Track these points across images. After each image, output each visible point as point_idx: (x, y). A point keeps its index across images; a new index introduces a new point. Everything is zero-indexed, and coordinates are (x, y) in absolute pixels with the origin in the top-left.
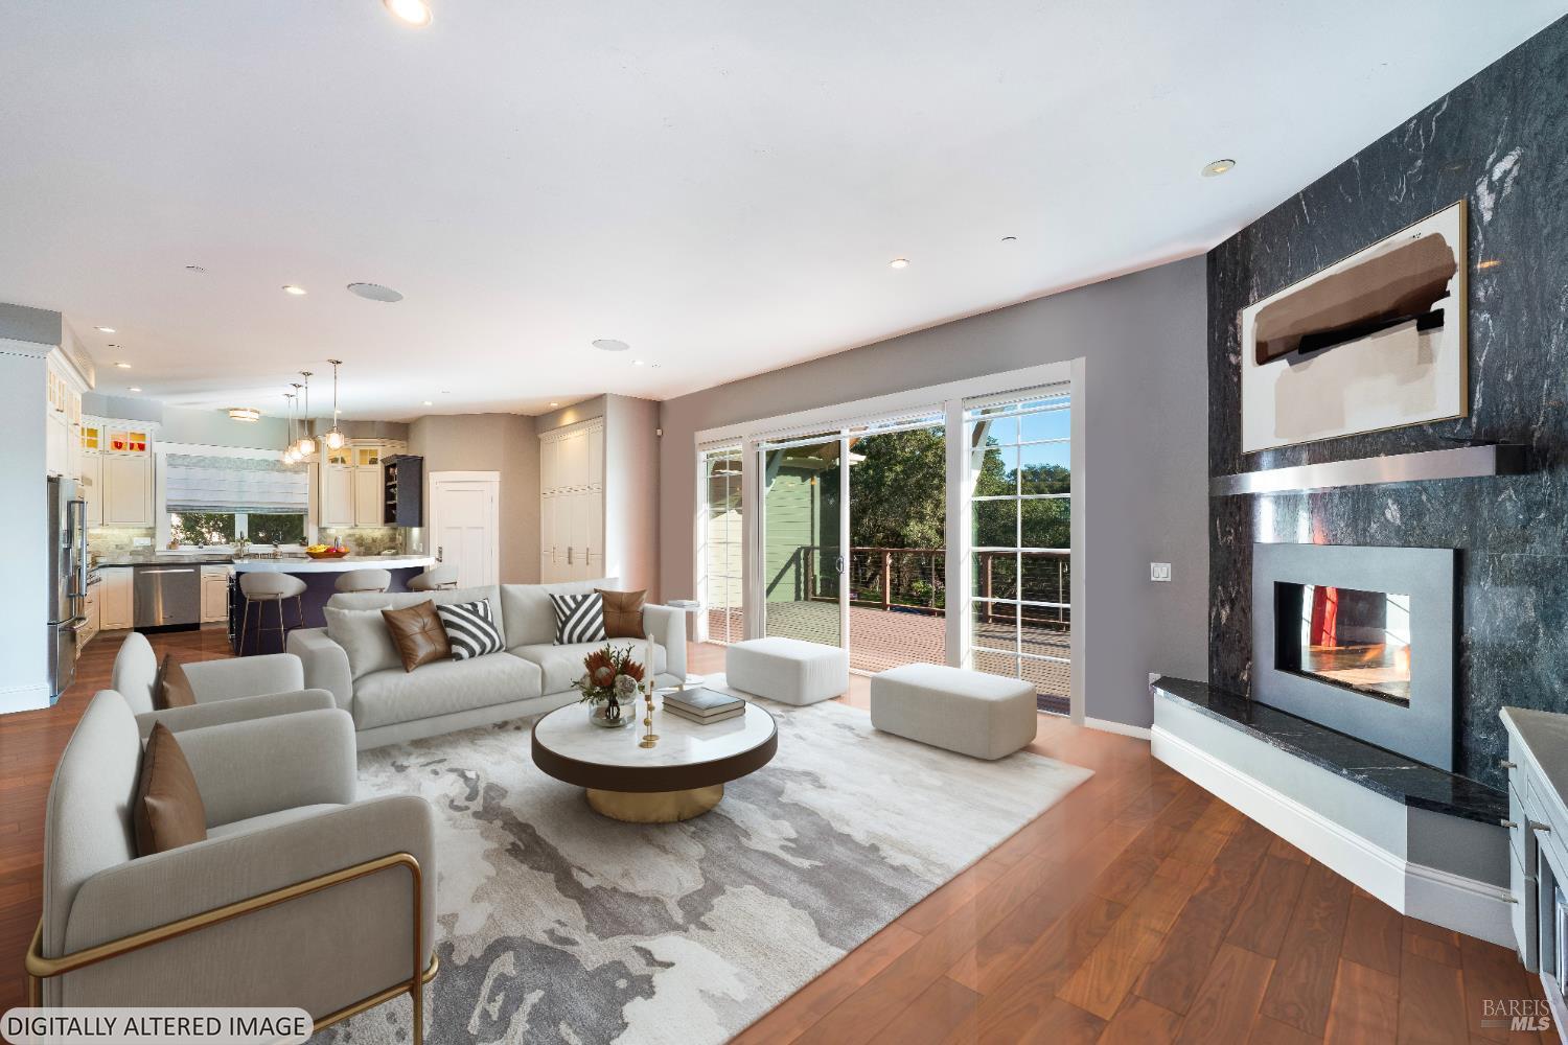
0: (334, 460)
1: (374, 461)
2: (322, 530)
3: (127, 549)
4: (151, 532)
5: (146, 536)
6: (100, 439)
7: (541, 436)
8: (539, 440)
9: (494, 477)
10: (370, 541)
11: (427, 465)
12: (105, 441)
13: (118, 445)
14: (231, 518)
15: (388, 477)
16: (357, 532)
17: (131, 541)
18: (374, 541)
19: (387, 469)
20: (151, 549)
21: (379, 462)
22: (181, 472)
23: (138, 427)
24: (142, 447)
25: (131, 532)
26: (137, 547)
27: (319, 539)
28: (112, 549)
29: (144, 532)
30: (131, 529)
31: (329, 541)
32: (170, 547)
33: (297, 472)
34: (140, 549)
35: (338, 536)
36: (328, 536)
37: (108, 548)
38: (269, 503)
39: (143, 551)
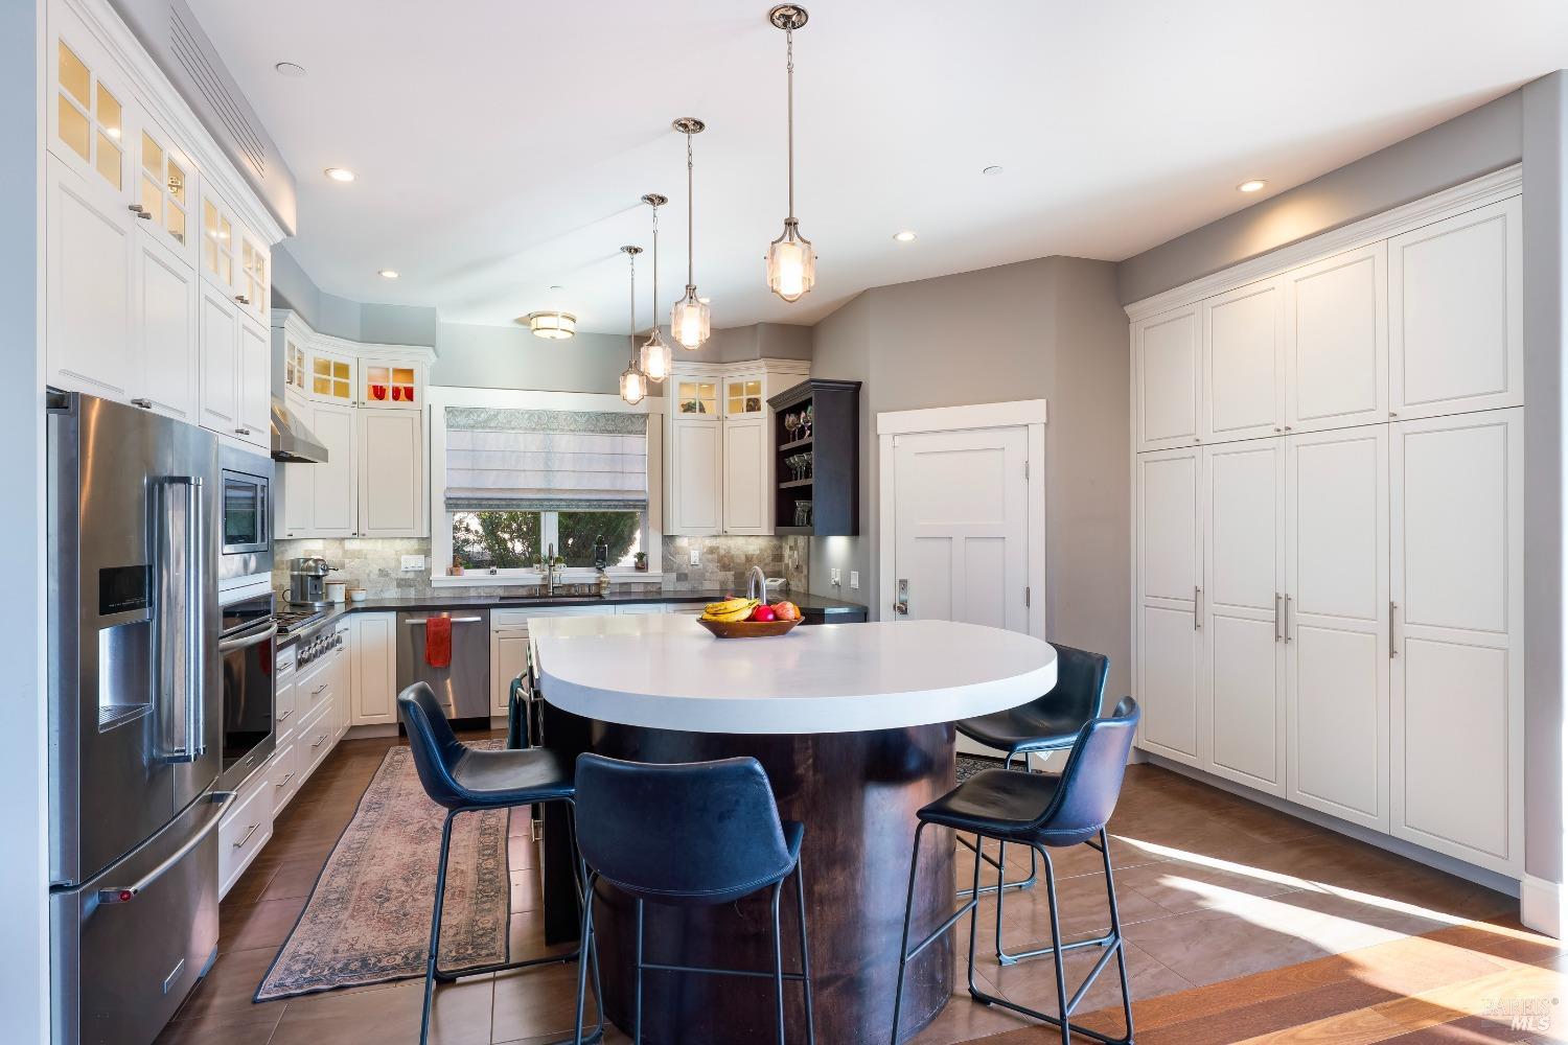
0: (689, 408)
1: (753, 405)
2: (668, 539)
3: (393, 575)
4: (425, 546)
5: (418, 552)
6: (352, 381)
7: (1129, 309)
8: (1127, 320)
9: (1034, 411)
10: (743, 558)
11: (872, 397)
12: (359, 386)
13: (379, 393)
14: (536, 517)
15: (782, 434)
16: (723, 544)
17: (399, 561)
18: (749, 559)
19: (780, 417)
20: (425, 575)
21: (764, 405)
22: (465, 439)
23: (404, 357)
24: (409, 394)
25: (399, 545)
26: (407, 572)
27: (664, 558)
28: (374, 576)
29: (416, 547)
30: (398, 541)
31: (678, 560)
32: (451, 573)
33: (630, 432)
34: (410, 576)
35: (692, 552)
36: (677, 552)
37: (369, 575)
38: (590, 491)
39: (413, 580)
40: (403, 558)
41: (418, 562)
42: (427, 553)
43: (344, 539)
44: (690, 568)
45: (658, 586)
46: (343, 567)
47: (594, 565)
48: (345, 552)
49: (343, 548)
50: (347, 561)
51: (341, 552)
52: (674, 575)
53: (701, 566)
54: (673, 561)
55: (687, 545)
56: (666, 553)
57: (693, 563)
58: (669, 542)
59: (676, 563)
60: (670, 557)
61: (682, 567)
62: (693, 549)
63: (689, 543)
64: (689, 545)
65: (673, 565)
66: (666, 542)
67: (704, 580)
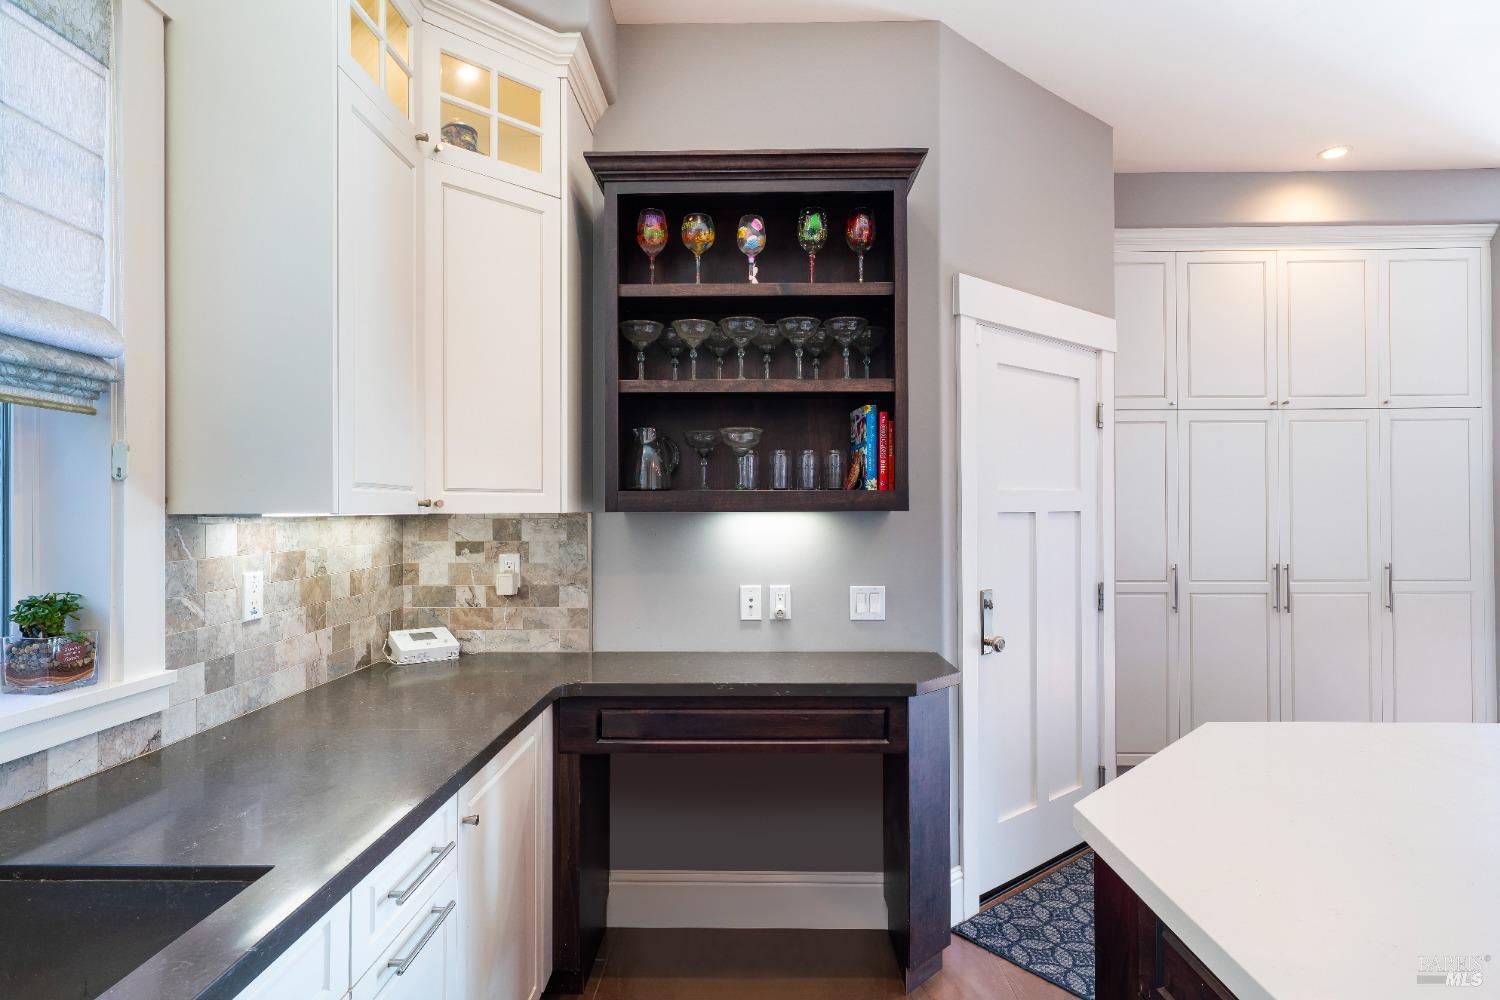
27: (172, 609)
31: (212, 610)
35: (247, 578)
36: (208, 581)
44: (240, 633)
45: (152, 730)
52: (198, 674)
53: (266, 623)
54: (196, 616)
55: (234, 553)
56: (176, 589)
57: (248, 617)
58: (183, 544)
59: (203, 623)
60: (186, 602)
61: (220, 637)
62: (251, 567)
63: (239, 545)
64: (240, 553)
65: (194, 633)
66: (175, 546)
67: (273, 670)
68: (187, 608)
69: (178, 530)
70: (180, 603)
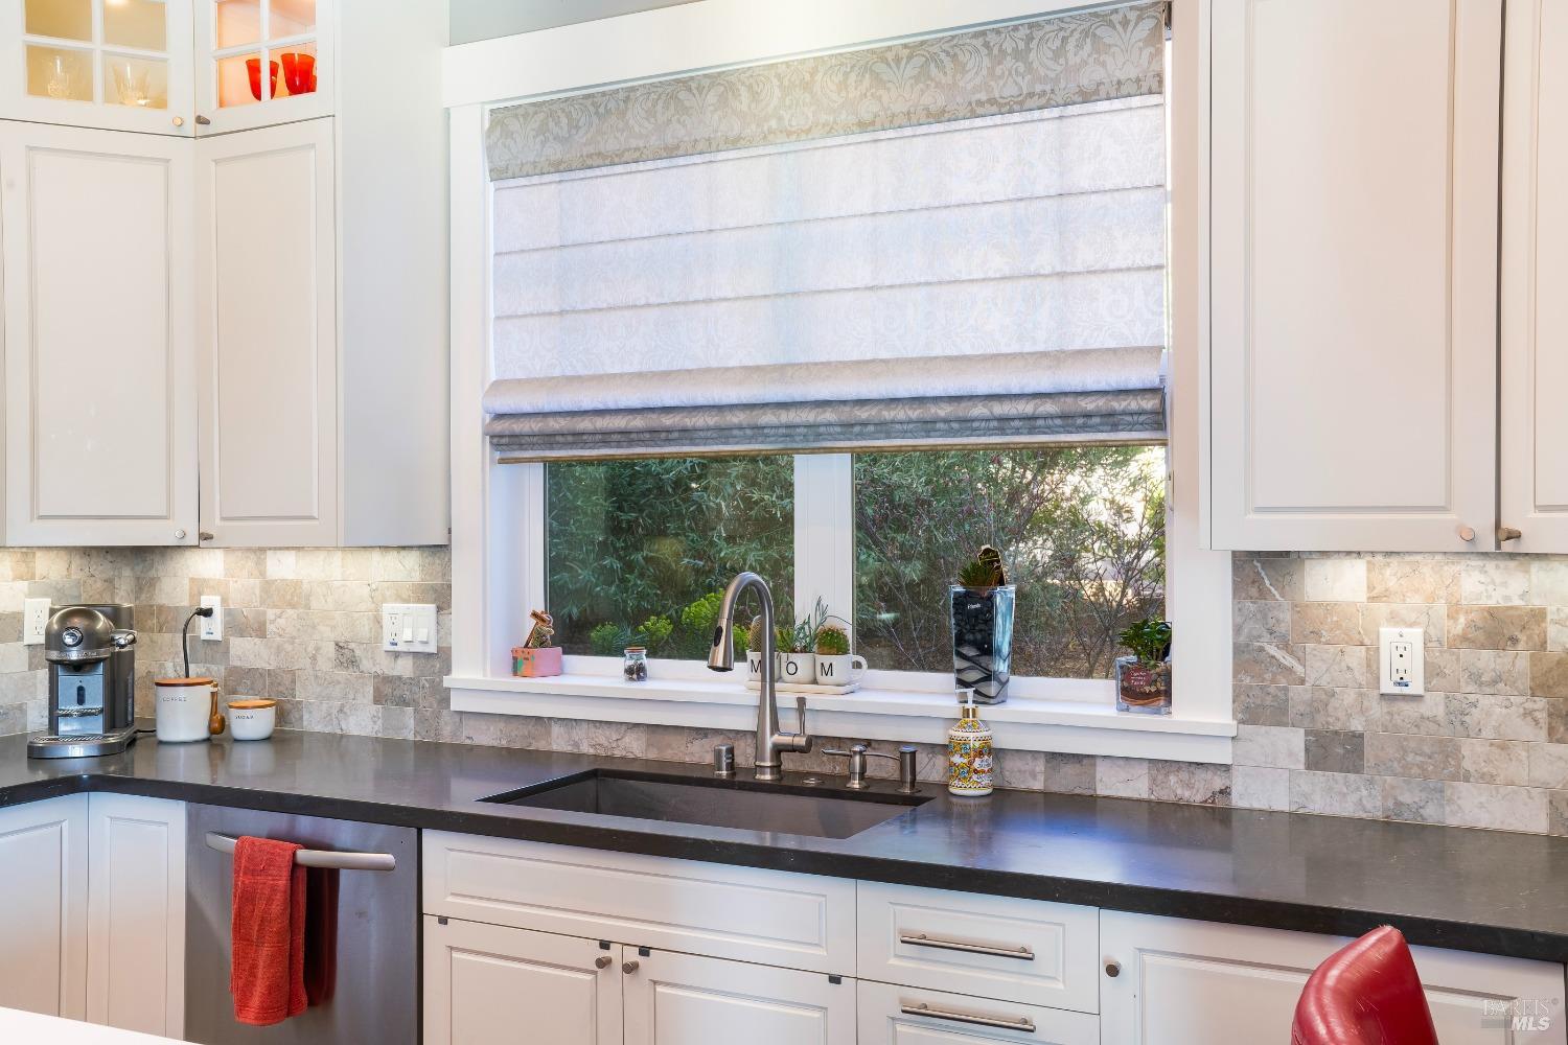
3: (366, 666)
4: (438, 577)
5: (421, 593)
17: (379, 620)
20: (435, 669)
25: (381, 568)
26: (397, 655)
27: (1246, 657)
28: (325, 664)
29: (417, 577)
30: (376, 556)
31: (1318, 667)
32: (518, 664)
33: (1086, 97)
34: (404, 668)
35: (1388, 634)
36: (1309, 629)
37: (314, 658)
38: (927, 363)
39: (413, 682)
40: (388, 608)
41: (412, 626)
42: (441, 598)
43: (263, 550)
44: (1377, 710)
45: (1218, 783)
46: (261, 631)
47: (948, 669)
48: (268, 586)
49: (262, 574)
50: (271, 614)
51: (256, 582)
52: (1293, 741)
53: (1434, 705)
54: (1290, 670)
55: (1361, 596)
56: (1255, 633)
57: (1388, 687)
58: (1267, 582)
59: (1302, 682)
60: (1272, 650)
61: (1334, 703)
62: (1394, 619)
63: (1371, 588)
64: (1372, 599)
65: (1286, 689)
66: (1254, 582)
67: (1455, 777)
68: (1273, 657)
69: (1259, 565)
70: (1261, 649)
